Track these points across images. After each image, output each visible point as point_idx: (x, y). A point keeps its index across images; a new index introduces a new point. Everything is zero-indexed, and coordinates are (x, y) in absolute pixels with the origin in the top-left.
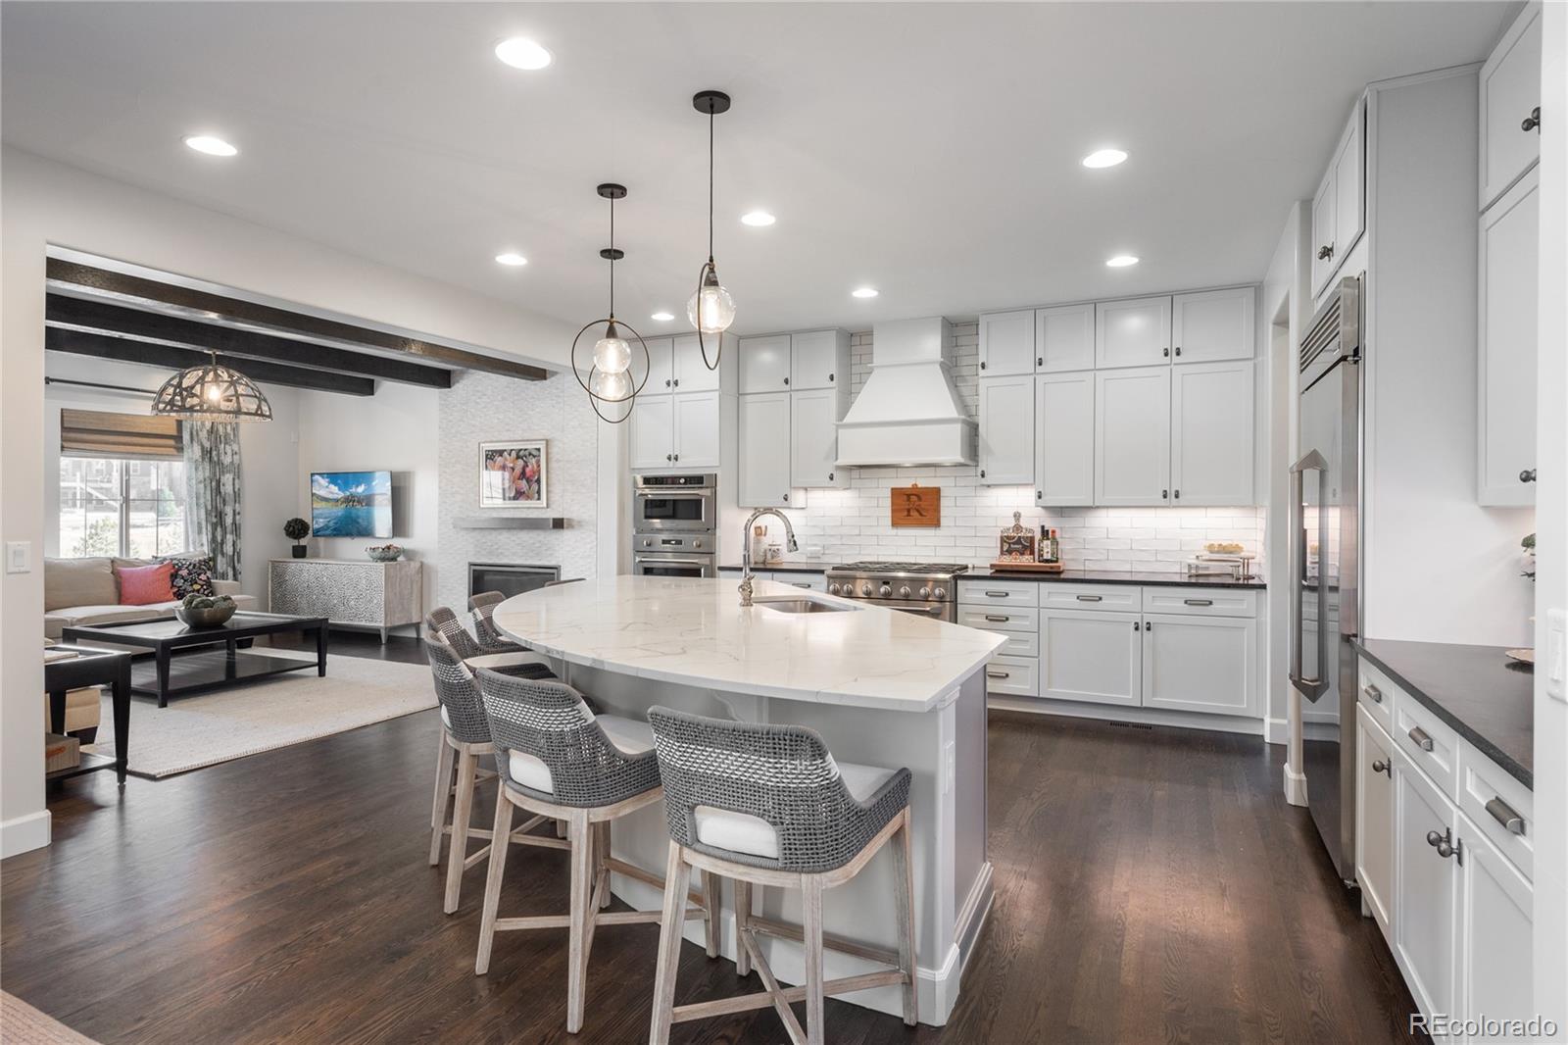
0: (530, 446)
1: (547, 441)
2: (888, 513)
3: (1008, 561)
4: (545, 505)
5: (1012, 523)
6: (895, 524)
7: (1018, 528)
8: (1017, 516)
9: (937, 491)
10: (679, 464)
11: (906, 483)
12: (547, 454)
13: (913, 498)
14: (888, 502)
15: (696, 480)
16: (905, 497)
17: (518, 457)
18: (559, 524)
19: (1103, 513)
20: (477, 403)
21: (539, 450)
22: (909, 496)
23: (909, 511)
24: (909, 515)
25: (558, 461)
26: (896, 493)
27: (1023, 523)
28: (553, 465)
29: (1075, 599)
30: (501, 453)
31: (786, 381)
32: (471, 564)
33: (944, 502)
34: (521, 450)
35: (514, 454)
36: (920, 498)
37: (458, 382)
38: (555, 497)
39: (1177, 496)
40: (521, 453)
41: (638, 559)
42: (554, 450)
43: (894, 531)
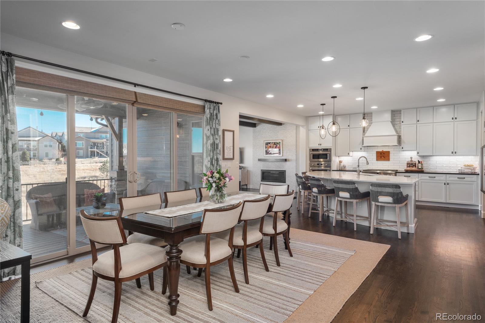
0: (278, 141)
1: (282, 140)
2: (375, 157)
3: (409, 169)
4: (282, 156)
5: (410, 160)
6: (377, 160)
7: (411, 161)
8: (411, 158)
9: (389, 152)
10: (321, 146)
11: (380, 150)
12: (282, 143)
13: (382, 154)
14: (375, 155)
15: (327, 150)
16: (380, 154)
17: (274, 144)
18: (286, 160)
19: (435, 157)
20: (263, 131)
21: (280, 142)
22: (381, 153)
23: (381, 157)
24: (381, 158)
25: (285, 145)
26: (377, 153)
27: (413, 160)
28: (284, 146)
29: (428, 178)
30: (270, 143)
31: (349, 126)
32: (262, 170)
33: (391, 155)
34: (275, 142)
35: (273, 143)
36: (384, 154)
37: (258, 126)
38: (284, 154)
39: (456, 153)
40: (275, 143)
41: (311, 168)
42: (284, 143)
43: (377, 162)
